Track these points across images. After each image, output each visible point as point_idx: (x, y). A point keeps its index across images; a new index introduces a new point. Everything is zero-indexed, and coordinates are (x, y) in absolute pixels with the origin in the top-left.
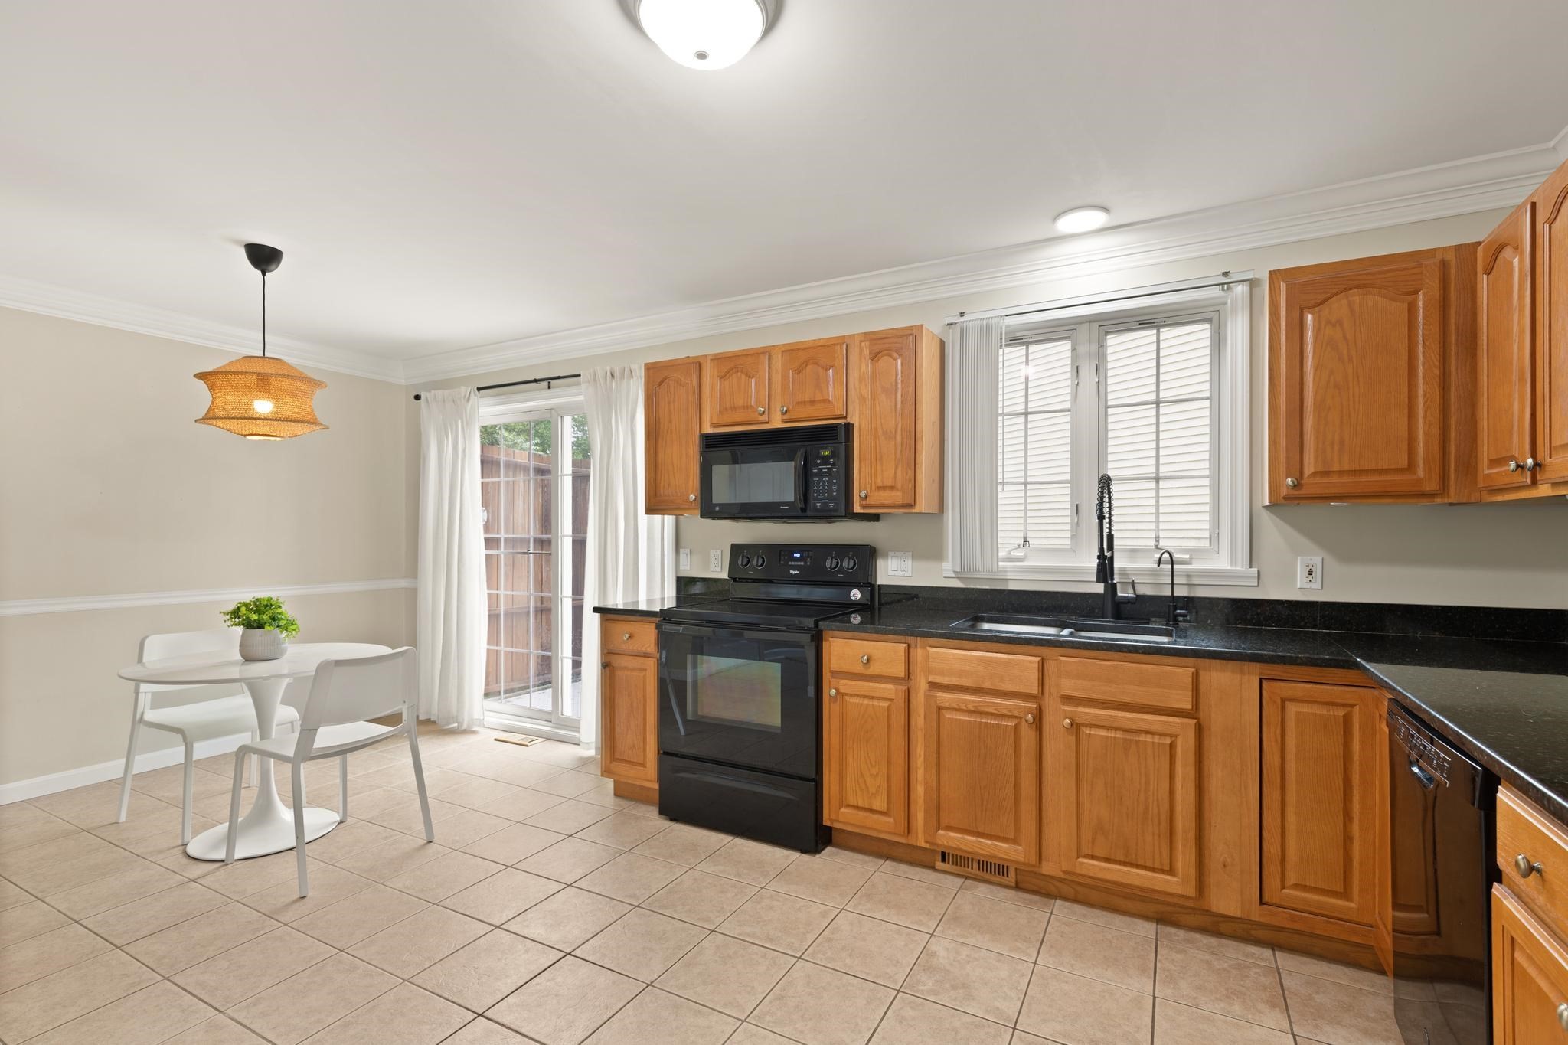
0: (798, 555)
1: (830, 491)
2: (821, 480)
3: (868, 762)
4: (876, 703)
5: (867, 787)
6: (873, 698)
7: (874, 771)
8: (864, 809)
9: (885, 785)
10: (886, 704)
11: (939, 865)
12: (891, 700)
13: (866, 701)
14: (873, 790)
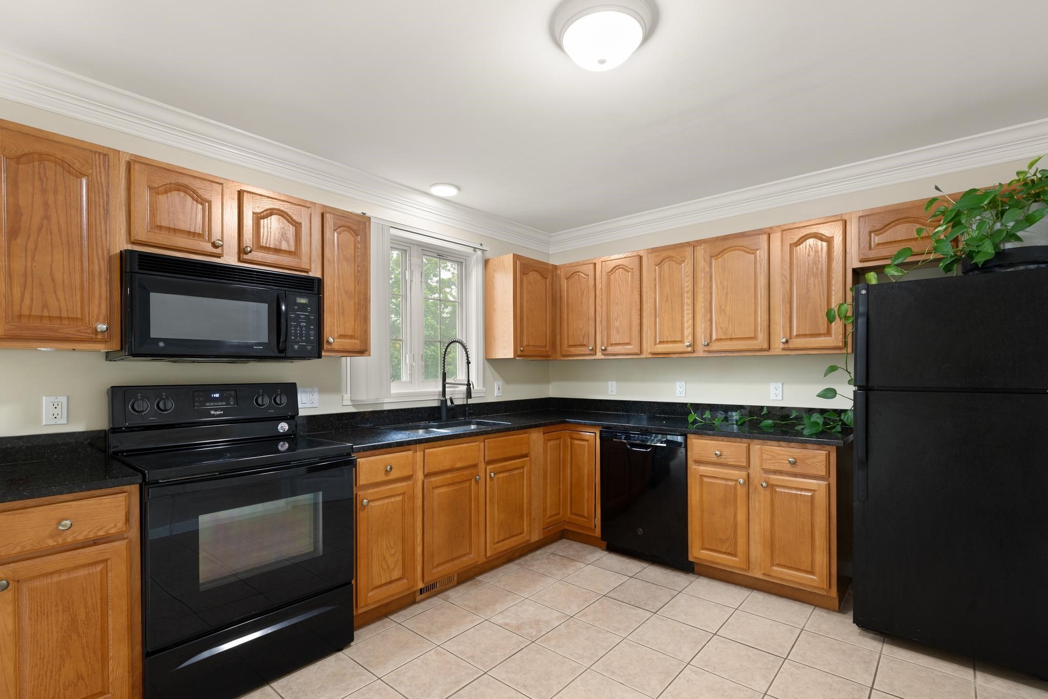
0: (217, 395)
1: (308, 336)
2: (298, 324)
3: (389, 546)
4: (393, 499)
5: (388, 566)
6: (391, 496)
7: (393, 552)
8: (386, 584)
9: (400, 558)
10: (399, 498)
11: (419, 597)
12: (404, 494)
13: (386, 501)
14: (392, 566)
